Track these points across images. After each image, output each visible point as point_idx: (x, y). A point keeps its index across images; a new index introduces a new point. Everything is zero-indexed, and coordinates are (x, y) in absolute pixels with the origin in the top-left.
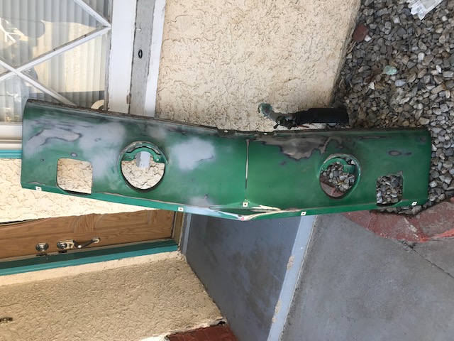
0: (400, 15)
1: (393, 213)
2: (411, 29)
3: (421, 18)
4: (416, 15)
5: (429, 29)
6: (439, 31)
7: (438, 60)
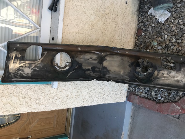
0: (154, 23)
1: (167, 102)
2: (160, 27)
3: (163, 23)
4: (161, 22)
5: (167, 26)
6: (172, 26)
7: (173, 36)
